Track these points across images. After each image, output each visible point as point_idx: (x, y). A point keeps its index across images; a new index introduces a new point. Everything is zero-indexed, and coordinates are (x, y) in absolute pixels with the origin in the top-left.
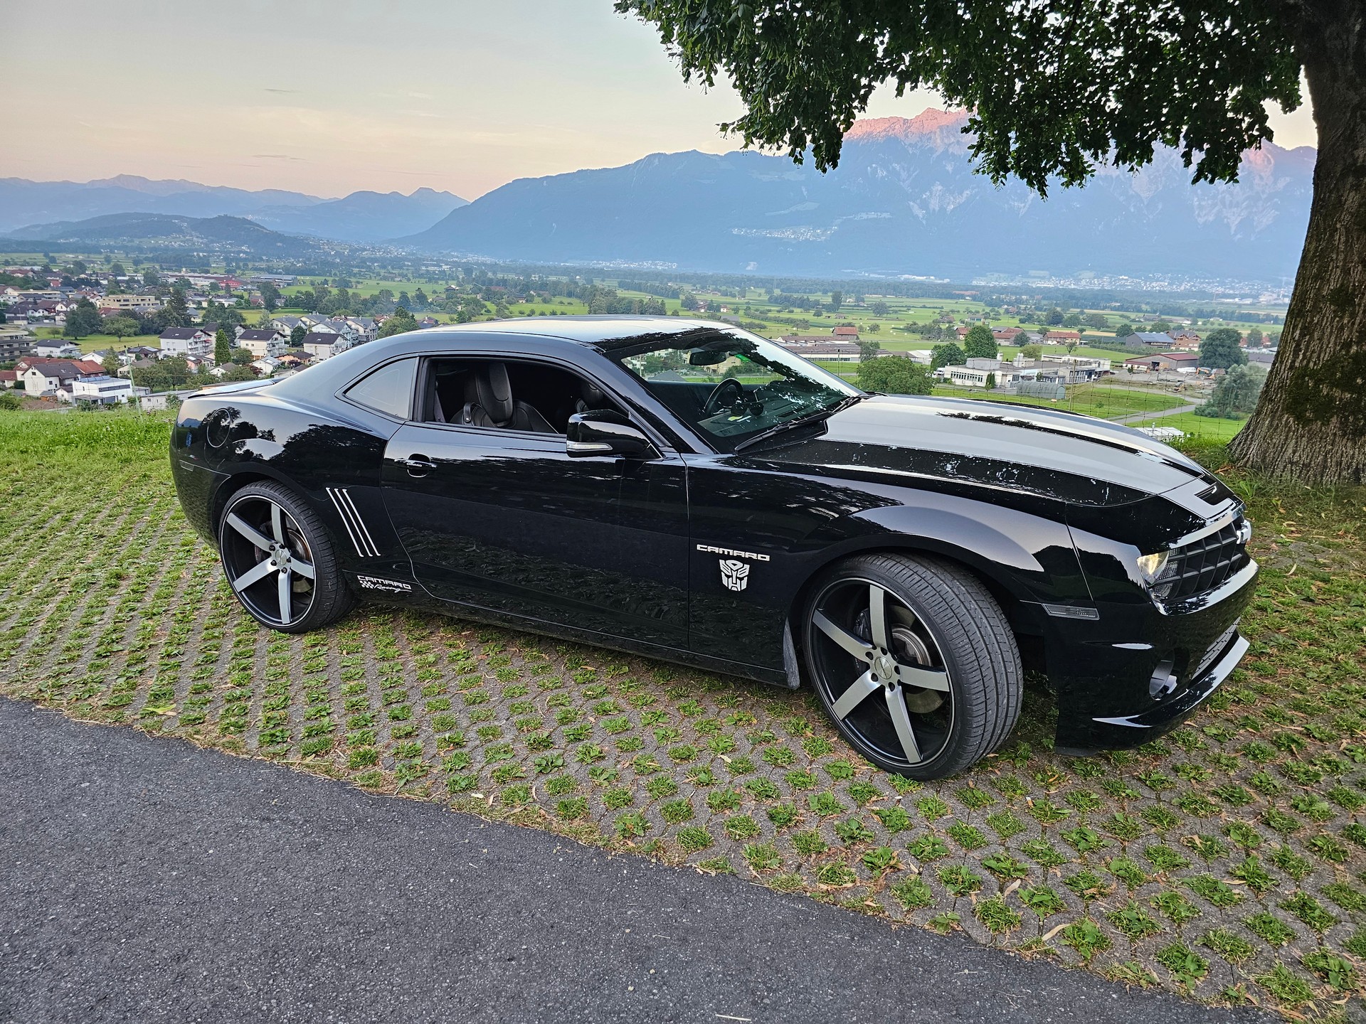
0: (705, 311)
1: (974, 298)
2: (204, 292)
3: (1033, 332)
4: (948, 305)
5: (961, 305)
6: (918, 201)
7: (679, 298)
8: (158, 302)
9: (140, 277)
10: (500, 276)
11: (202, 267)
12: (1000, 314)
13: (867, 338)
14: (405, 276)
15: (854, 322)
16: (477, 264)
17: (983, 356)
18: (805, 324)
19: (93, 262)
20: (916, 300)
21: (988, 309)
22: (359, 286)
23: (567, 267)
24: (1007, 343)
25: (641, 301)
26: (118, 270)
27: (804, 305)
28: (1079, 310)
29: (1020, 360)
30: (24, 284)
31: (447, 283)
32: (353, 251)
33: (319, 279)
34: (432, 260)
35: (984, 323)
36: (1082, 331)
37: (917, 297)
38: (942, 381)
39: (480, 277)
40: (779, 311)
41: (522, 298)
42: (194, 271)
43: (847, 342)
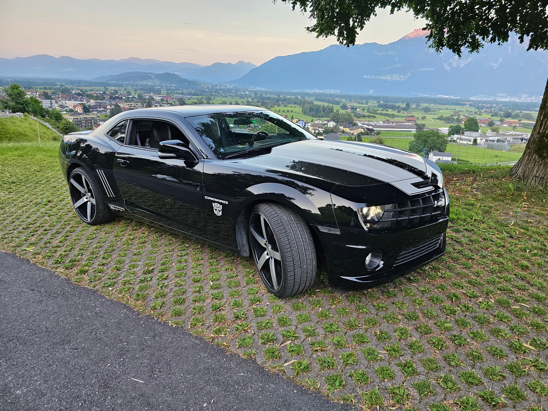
0: (350, 110)
1: (471, 105)
2: (158, 102)
3: (497, 121)
4: (458, 108)
5: (464, 108)
6: (447, 63)
7: (339, 105)
8: (142, 105)
9: (136, 96)
10: (268, 96)
11: (158, 92)
12: (482, 113)
13: (419, 122)
14: (232, 96)
15: (415, 115)
16: (259, 91)
17: (472, 131)
18: (393, 116)
19: (120, 90)
20: (444, 106)
21: (476, 110)
22: (215, 100)
23: (295, 92)
24: (484, 125)
25: (324, 106)
26: (129, 93)
27: (393, 108)
28: (519, 111)
29: (489, 132)
30: (96, 98)
31: (247, 98)
32: (213, 86)
33: (200, 97)
34: (242, 90)
35: (474, 116)
36: (520, 120)
37: (444, 104)
38: (452, 141)
39: (260, 96)
40: (382, 110)
41: (276, 105)
42: (155, 94)
43: (411, 124)
